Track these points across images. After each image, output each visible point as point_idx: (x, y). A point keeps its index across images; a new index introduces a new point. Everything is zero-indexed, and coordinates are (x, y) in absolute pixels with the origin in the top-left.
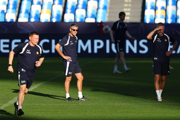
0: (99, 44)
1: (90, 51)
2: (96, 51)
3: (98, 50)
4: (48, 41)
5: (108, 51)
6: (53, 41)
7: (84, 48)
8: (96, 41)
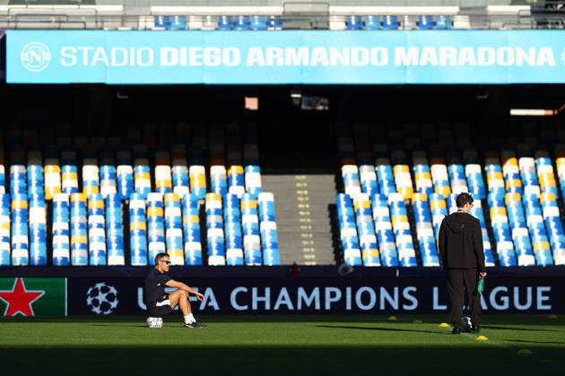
0: (333, 294)
1: (318, 306)
2: (328, 307)
3: (332, 304)
4: (245, 290)
5: (349, 307)
6: (255, 291)
7: (308, 303)
8: (328, 290)
